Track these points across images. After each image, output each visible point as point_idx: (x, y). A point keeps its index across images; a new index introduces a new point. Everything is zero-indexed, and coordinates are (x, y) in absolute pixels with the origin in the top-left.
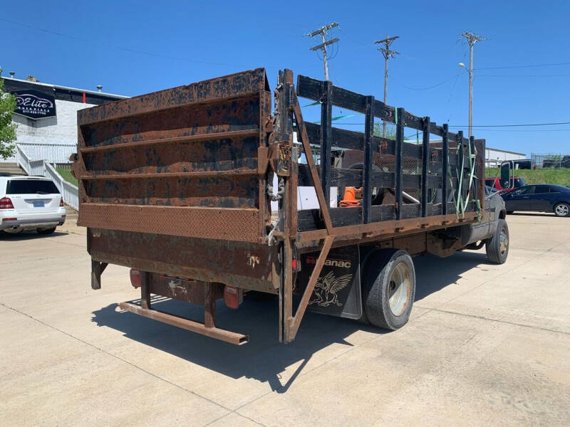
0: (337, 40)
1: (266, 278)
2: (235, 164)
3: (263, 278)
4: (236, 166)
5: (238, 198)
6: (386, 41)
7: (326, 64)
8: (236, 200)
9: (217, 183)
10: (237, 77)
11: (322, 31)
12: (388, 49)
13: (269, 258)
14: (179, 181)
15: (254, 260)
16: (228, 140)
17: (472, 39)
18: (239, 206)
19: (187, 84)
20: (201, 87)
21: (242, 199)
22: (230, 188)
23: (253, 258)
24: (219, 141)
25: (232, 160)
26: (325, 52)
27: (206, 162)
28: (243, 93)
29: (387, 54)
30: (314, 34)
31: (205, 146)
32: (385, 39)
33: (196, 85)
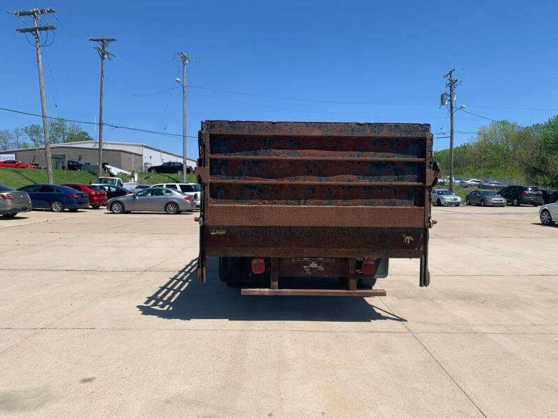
0: (52, 28)
1: (419, 249)
2: (398, 178)
3: (416, 249)
4: (398, 180)
5: (400, 201)
6: (102, 41)
7: (39, 51)
8: (399, 201)
9: (382, 190)
10: (408, 125)
11: (33, 13)
12: (104, 49)
13: (421, 237)
14: (343, 188)
15: (408, 239)
16: (393, 163)
17: (184, 59)
18: (401, 205)
19: (361, 123)
20: (375, 126)
21: (403, 200)
22: (393, 194)
23: (408, 237)
24: (384, 163)
25: (396, 175)
26: (38, 38)
27: (371, 175)
28: (413, 136)
29: (103, 54)
30: (22, 14)
31: (371, 165)
32: (101, 38)
33: (370, 124)
